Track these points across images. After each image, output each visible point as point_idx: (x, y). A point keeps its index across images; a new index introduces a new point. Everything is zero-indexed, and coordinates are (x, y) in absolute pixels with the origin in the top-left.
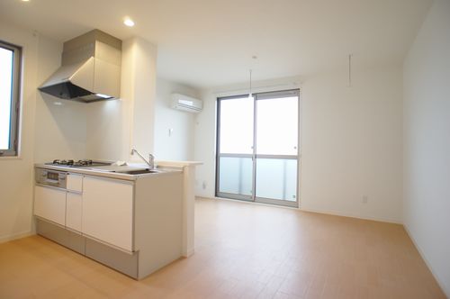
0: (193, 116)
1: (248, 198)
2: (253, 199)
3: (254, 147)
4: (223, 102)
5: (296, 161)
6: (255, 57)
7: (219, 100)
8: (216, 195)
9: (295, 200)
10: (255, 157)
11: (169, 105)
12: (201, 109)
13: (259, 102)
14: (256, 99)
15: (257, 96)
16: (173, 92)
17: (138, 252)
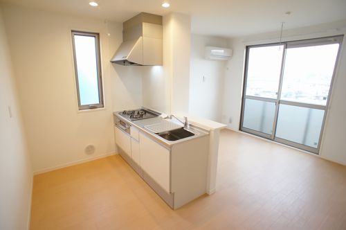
0: (224, 64)
1: (269, 137)
2: (272, 138)
3: (279, 94)
4: (252, 50)
5: (323, 112)
6: (289, 13)
7: (248, 48)
8: (240, 129)
9: (316, 147)
10: (279, 102)
11: (204, 56)
12: (230, 57)
13: (288, 50)
14: (286, 47)
15: (287, 45)
16: (207, 45)
17: (174, 194)
